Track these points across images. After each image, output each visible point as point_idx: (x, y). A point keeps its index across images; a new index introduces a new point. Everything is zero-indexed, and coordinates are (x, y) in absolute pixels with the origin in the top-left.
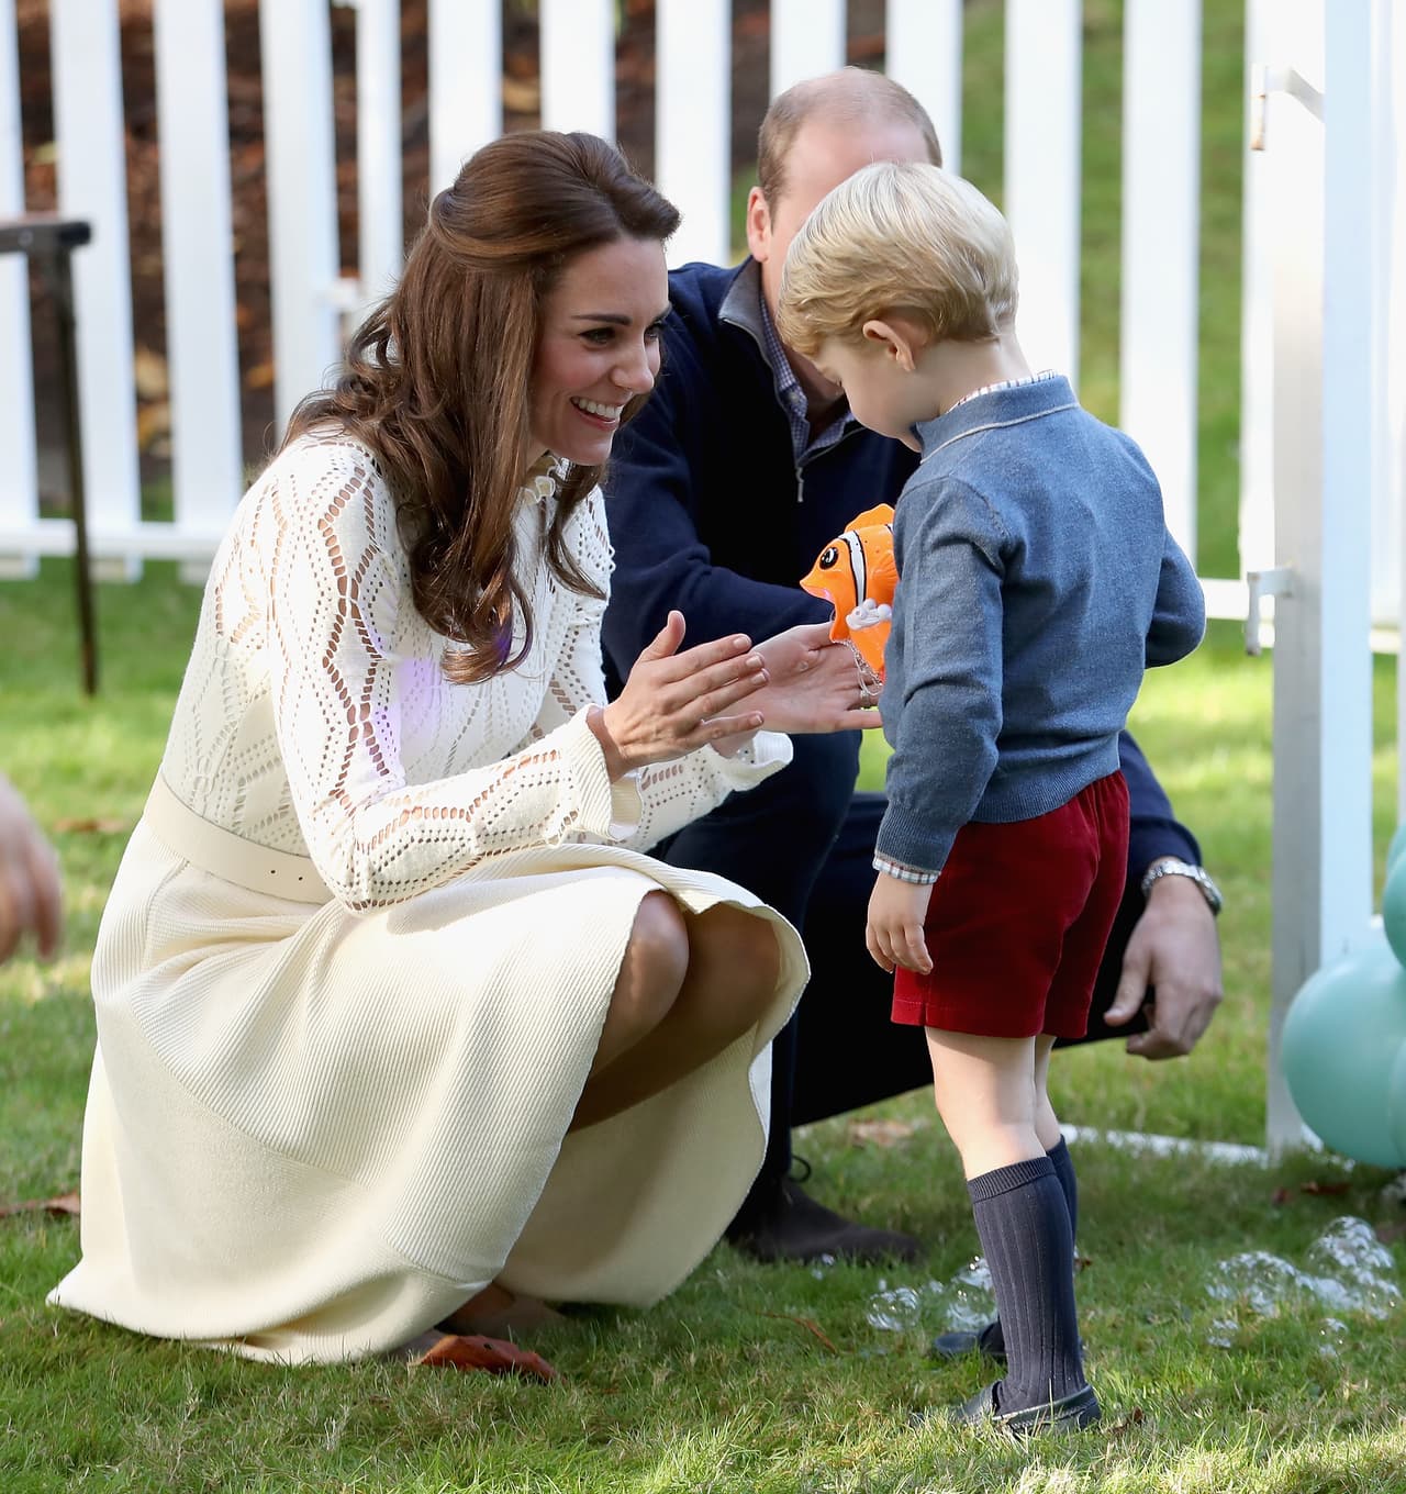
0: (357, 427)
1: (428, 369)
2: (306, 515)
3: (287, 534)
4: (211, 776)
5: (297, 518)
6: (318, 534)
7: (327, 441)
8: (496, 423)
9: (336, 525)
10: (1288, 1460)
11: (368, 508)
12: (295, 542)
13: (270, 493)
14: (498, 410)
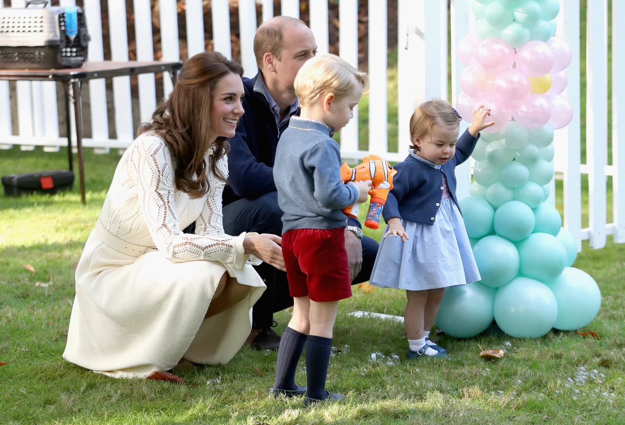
0: (159, 132)
1: (180, 117)
2: (148, 154)
3: (142, 158)
4: (113, 219)
5: (145, 154)
6: (151, 158)
7: (152, 135)
8: (201, 125)
9: (156, 156)
10: (358, 408)
11: (164, 153)
12: (144, 160)
13: (136, 147)
14: (201, 122)
